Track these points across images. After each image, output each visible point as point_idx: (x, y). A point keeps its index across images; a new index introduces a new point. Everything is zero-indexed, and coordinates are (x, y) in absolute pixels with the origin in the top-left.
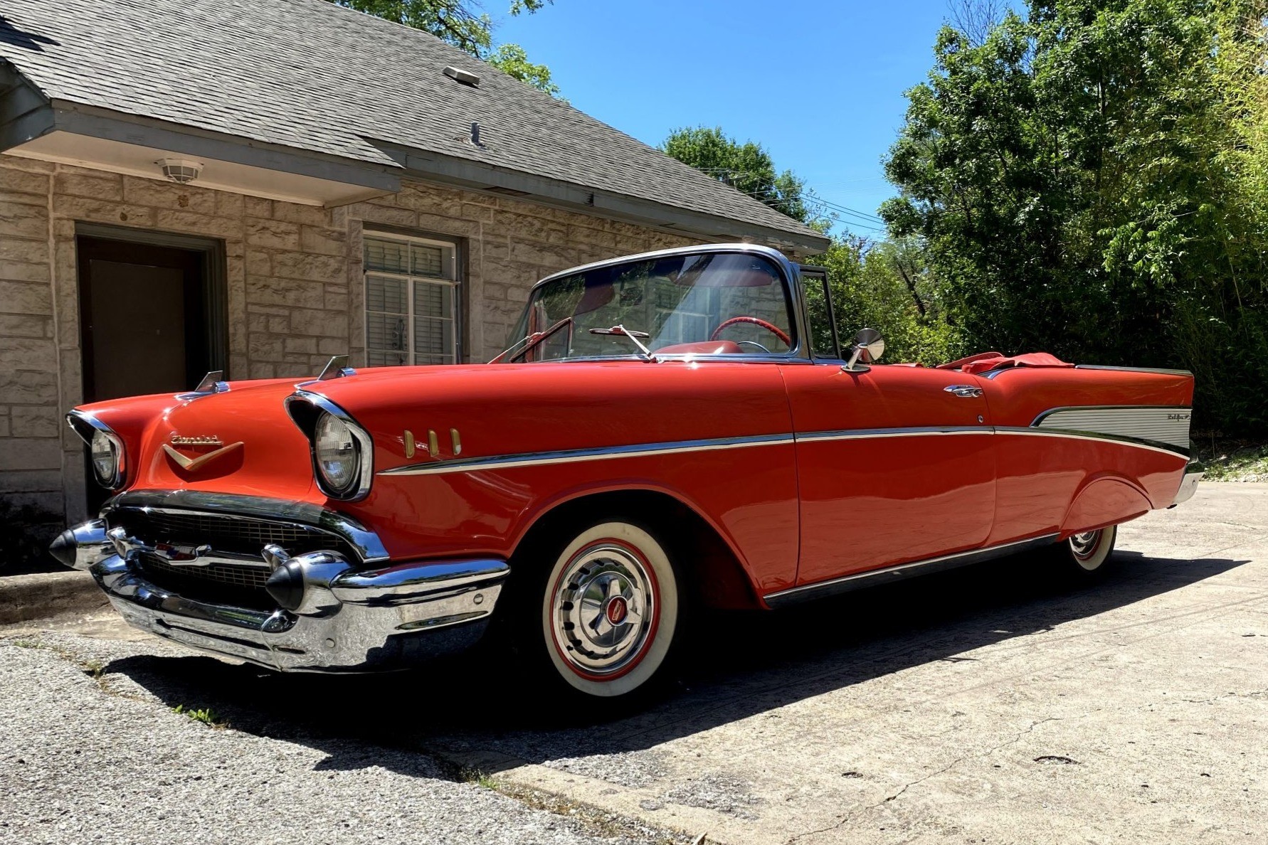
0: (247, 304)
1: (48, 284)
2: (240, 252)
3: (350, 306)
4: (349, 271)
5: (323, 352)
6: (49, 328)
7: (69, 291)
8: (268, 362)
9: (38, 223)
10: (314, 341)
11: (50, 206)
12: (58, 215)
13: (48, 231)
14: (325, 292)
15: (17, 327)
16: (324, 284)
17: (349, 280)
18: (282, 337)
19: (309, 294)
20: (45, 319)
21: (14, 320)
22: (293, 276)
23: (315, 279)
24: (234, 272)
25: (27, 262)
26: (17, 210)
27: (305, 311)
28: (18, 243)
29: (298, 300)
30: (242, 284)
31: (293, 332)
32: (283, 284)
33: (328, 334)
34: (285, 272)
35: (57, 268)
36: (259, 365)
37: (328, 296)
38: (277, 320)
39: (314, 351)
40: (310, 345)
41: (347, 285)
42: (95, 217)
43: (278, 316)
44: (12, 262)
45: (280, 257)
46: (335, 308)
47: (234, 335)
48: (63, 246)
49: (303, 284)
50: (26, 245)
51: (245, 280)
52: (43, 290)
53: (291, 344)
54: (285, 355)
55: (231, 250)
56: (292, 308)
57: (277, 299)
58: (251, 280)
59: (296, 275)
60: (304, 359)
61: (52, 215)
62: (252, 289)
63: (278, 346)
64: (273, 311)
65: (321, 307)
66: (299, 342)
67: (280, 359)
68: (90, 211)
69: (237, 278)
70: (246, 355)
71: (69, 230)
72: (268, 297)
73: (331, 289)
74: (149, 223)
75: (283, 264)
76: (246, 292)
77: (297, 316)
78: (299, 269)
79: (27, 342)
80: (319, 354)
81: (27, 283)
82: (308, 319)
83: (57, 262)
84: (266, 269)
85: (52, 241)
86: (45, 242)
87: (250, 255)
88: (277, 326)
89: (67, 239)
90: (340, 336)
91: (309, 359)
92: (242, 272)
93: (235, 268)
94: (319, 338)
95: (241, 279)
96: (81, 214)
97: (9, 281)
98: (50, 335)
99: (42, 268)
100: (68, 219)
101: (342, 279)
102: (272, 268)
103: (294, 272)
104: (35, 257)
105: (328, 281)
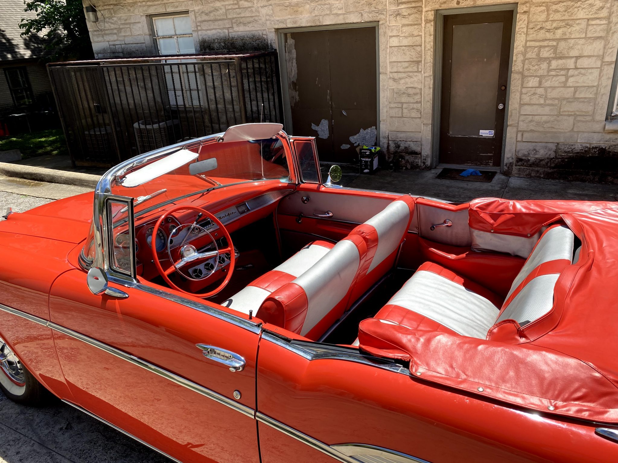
0: (526, 41)
1: (421, 46)
2: (525, 9)
3: (608, 33)
4: (612, 6)
5: (579, 67)
6: (420, 67)
7: (429, 48)
8: (536, 76)
9: (417, 16)
10: (573, 60)
11: (423, 6)
12: (427, 9)
13: (421, 19)
14: (588, 25)
15: (407, 67)
16: (588, 20)
17: (610, 14)
18: (548, 60)
19: (574, 29)
20: (418, 62)
21: (406, 64)
22: (563, 18)
23: (581, 17)
24: (521, 22)
25: (412, 36)
26: (409, 11)
27: (569, 41)
28: (409, 27)
29: (564, 34)
30: (525, 30)
31: (558, 56)
32: (555, 25)
33: (585, 54)
34: (557, 16)
35: (425, 37)
36: (530, 78)
37: (590, 28)
38: (547, 49)
39: (572, 66)
40: (570, 63)
41: (608, 18)
42: (444, 6)
43: (548, 46)
44: (406, 37)
45: (554, 7)
46: (595, 35)
47: (516, 61)
48: (428, 25)
49: (570, 22)
50: (413, 27)
51: (527, 26)
52: (418, 49)
53: (554, 64)
54: (549, 71)
55: (521, 9)
56: (559, 40)
57: (549, 36)
58: (531, 26)
59: (566, 17)
60: (563, 72)
61: (424, 10)
62: (531, 31)
63: (544, 66)
64: (545, 43)
65: (583, 36)
66: (560, 62)
67: (545, 74)
68: (441, 4)
69: (522, 26)
70: (522, 73)
71: (431, 16)
72: (542, 34)
73: (593, 22)
74: (472, 3)
75: (557, 11)
76: (527, 34)
77: (562, 44)
78: (568, 12)
79: (411, 74)
80: (576, 68)
81: (412, 46)
82: (571, 45)
83: (425, 34)
84: (543, 16)
85: (424, 23)
86: (420, 24)
87: (533, 9)
88: (545, 53)
89: (430, 21)
90: (595, 54)
91: (568, 72)
92: (526, 22)
93: (521, 20)
94: (577, 58)
95: (524, 26)
96: (437, 7)
97: (405, 46)
98: (420, 70)
99: (418, 38)
100: (431, 11)
101: (604, 13)
102: (548, 15)
103: (564, 15)
104: (416, 33)
105: (592, 17)
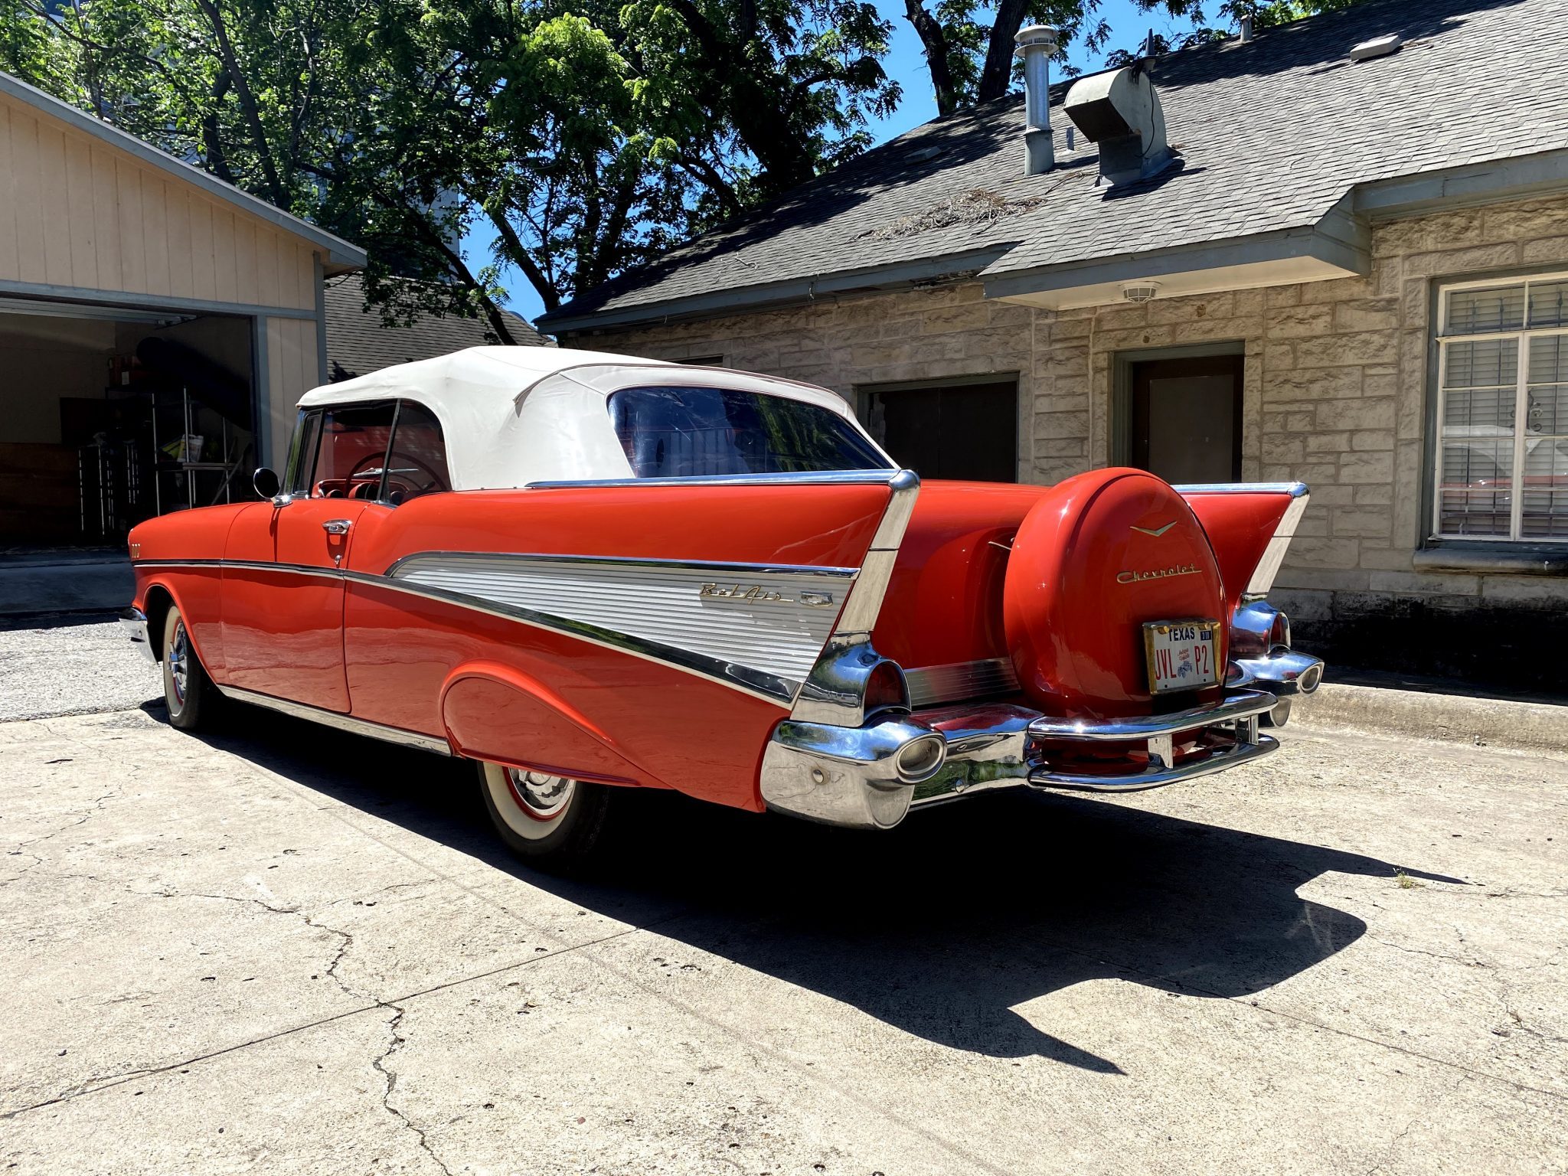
0: (1263, 403)
1: (1087, 411)
2: (1257, 350)
3: (1399, 389)
4: (1401, 343)
5: (1356, 449)
6: (1085, 447)
7: (1101, 414)
8: (1284, 464)
9: (1080, 361)
10: (1346, 436)
11: (1091, 345)
12: (1096, 350)
13: (1087, 365)
14: (1364, 376)
15: (1063, 449)
16: (1364, 367)
17: (1400, 356)
18: (1303, 436)
19: (1341, 382)
20: (1083, 440)
21: (1063, 444)
22: (1321, 364)
23: (1351, 363)
24: (1251, 371)
25: (1074, 394)
26: (1067, 354)
27: (1334, 402)
28: (1068, 381)
29: (1326, 391)
30: (1259, 384)
31: (1318, 428)
32: (1308, 375)
33: (1365, 426)
34: (1310, 361)
35: (1093, 395)
36: (1273, 469)
37: (1368, 381)
38: (1298, 417)
39: (1345, 447)
40: (1341, 442)
41: (1397, 364)
42: (1124, 346)
43: (1300, 412)
44: (1062, 397)
45: (1305, 346)
46: (1377, 394)
47: (1247, 437)
48: (1098, 376)
49: (1334, 371)
50: (1072, 380)
51: (1262, 378)
52: (1083, 416)
53: (1313, 443)
54: (1306, 455)
55: (1250, 350)
56: (1317, 402)
57: (1299, 394)
58: (1268, 377)
59: (1326, 363)
60: (1330, 458)
61: (1092, 351)
62: (1268, 386)
63: (1296, 445)
64: (1295, 407)
65: (1359, 394)
66: (1324, 439)
67: (1300, 460)
68: (1120, 341)
69: (1253, 378)
70: (1258, 459)
71: (1103, 361)
72: (1288, 392)
73: (1373, 371)
74: (1168, 340)
75: (1308, 353)
76: (1262, 391)
77: (1324, 409)
78: (1328, 355)
79: (1070, 461)
80: (1353, 451)
81: (1073, 412)
82: (1339, 410)
83: (1093, 390)
84: (1288, 361)
85: (1091, 372)
86: (1086, 375)
87: (1270, 350)
88: (1297, 424)
89: (1103, 369)
90: (1383, 425)
91: (1339, 458)
92: (1260, 371)
93: (1251, 368)
94: (1353, 432)
95: (1257, 378)
96: (1113, 346)
97: (1061, 412)
98: (1085, 453)
99: (1082, 398)
100: (1103, 352)
101: (1389, 355)
102: (1296, 359)
103: (1322, 359)
104: (1079, 390)
105: (1370, 361)
